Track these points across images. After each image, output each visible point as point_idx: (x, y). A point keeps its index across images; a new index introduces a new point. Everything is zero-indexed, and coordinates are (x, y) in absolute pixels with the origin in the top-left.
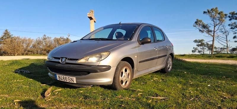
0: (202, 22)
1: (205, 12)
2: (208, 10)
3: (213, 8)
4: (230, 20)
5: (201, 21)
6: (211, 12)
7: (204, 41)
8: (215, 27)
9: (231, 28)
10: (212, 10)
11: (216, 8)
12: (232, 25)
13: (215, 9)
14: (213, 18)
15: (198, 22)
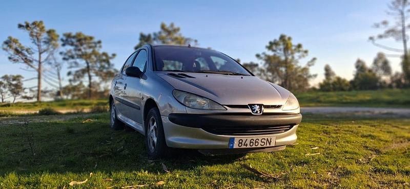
0: (18, 43)
1: (20, 26)
2: (26, 23)
3: (37, 22)
4: (64, 45)
5: (16, 41)
6: (33, 26)
7: (23, 78)
8: (40, 53)
9: (64, 59)
10: (34, 23)
11: (41, 22)
12: (66, 54)
13: (38, 23)
14: (36, 38)
15: (10, 42)
